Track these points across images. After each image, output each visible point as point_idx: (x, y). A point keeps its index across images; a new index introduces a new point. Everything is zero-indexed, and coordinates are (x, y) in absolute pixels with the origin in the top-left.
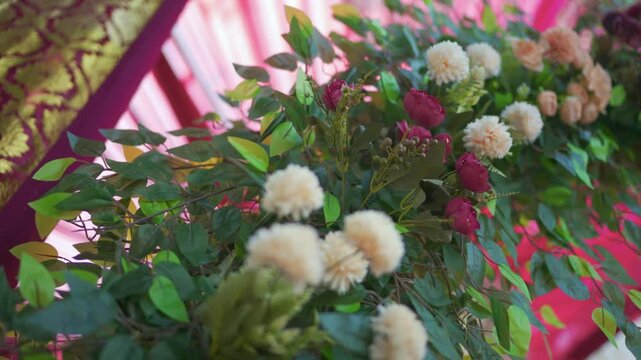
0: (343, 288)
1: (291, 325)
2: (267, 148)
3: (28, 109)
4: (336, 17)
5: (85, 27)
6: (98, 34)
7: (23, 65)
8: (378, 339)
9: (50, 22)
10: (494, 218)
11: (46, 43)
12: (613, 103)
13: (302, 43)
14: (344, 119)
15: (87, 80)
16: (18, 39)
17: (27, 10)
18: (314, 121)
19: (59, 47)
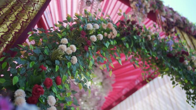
0: (69, 54)
1: (62, 56)
2: (62, 35)
3: (21, 22)
4: (75, 15)
5: (30, 7)
6: (32, 9)
7: (20, 13)
8: (72, 60)
9: (24, 5)
10: (93, 50)
11: (23, 9)
12: (117, 36)
13: (69, 19)
14: (73, 33)
15: (30, 17)
16: (19, 8)
17: (19, 2)
18: (69, 32)
19: (26, 10)
